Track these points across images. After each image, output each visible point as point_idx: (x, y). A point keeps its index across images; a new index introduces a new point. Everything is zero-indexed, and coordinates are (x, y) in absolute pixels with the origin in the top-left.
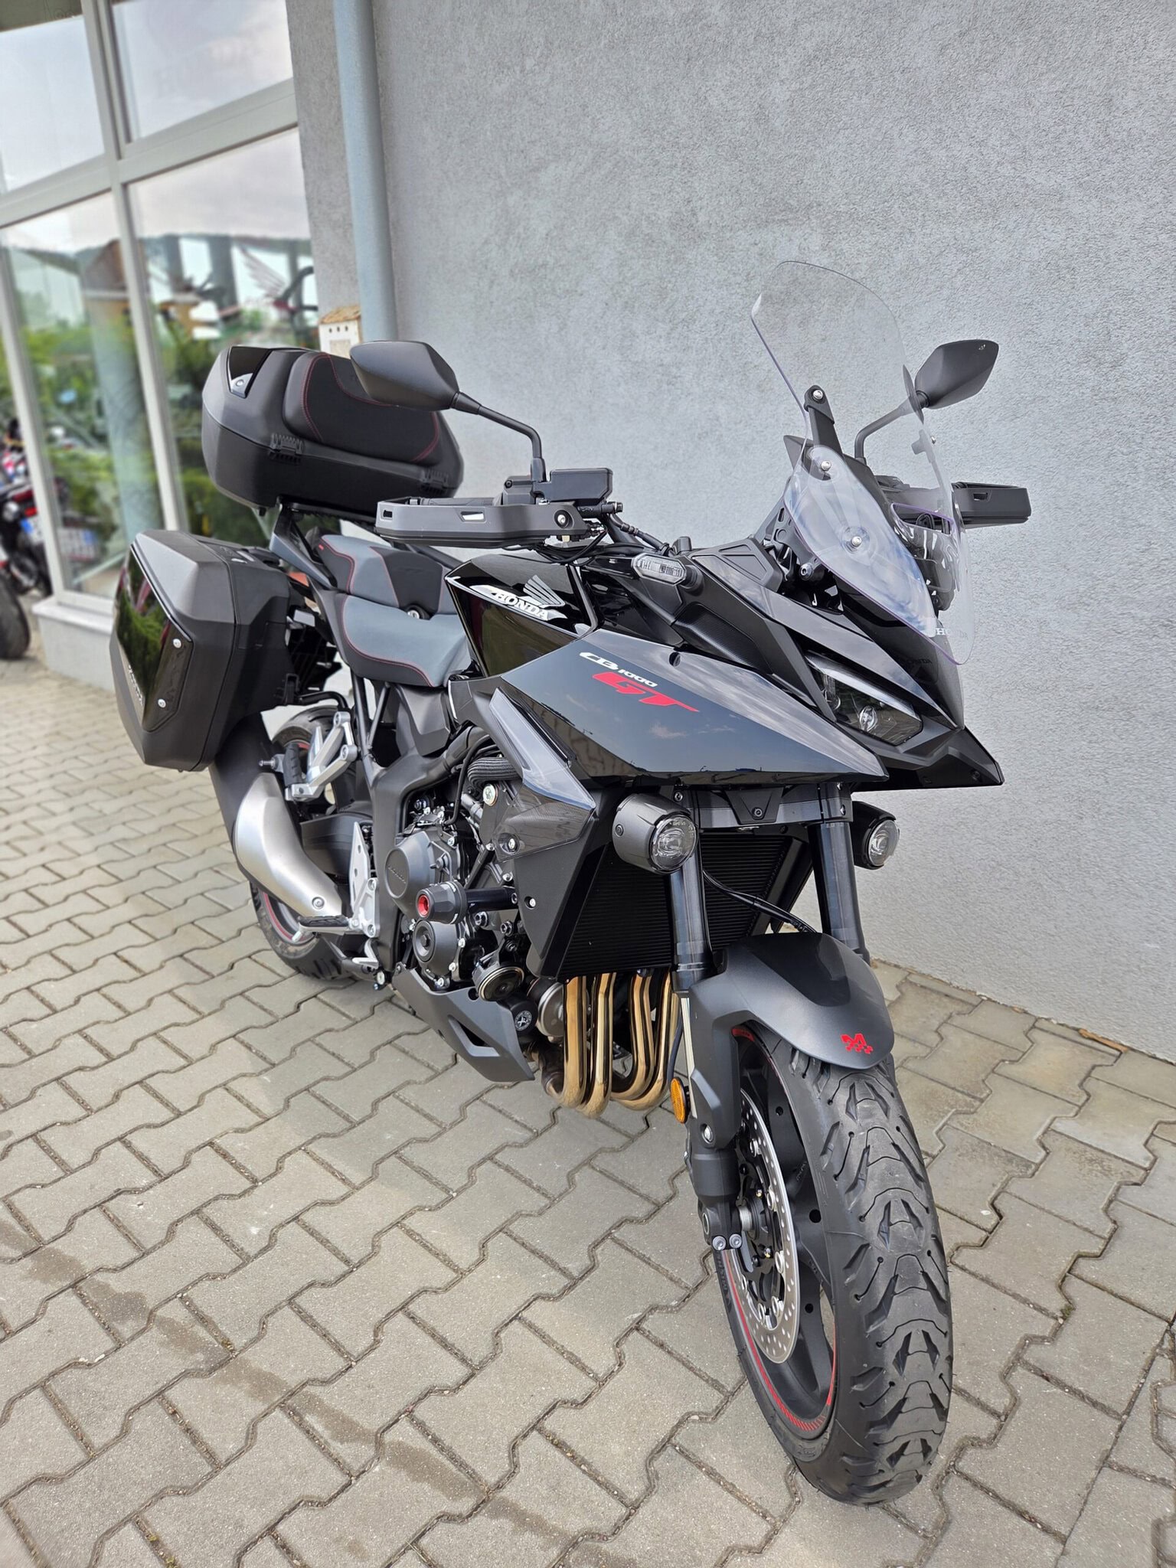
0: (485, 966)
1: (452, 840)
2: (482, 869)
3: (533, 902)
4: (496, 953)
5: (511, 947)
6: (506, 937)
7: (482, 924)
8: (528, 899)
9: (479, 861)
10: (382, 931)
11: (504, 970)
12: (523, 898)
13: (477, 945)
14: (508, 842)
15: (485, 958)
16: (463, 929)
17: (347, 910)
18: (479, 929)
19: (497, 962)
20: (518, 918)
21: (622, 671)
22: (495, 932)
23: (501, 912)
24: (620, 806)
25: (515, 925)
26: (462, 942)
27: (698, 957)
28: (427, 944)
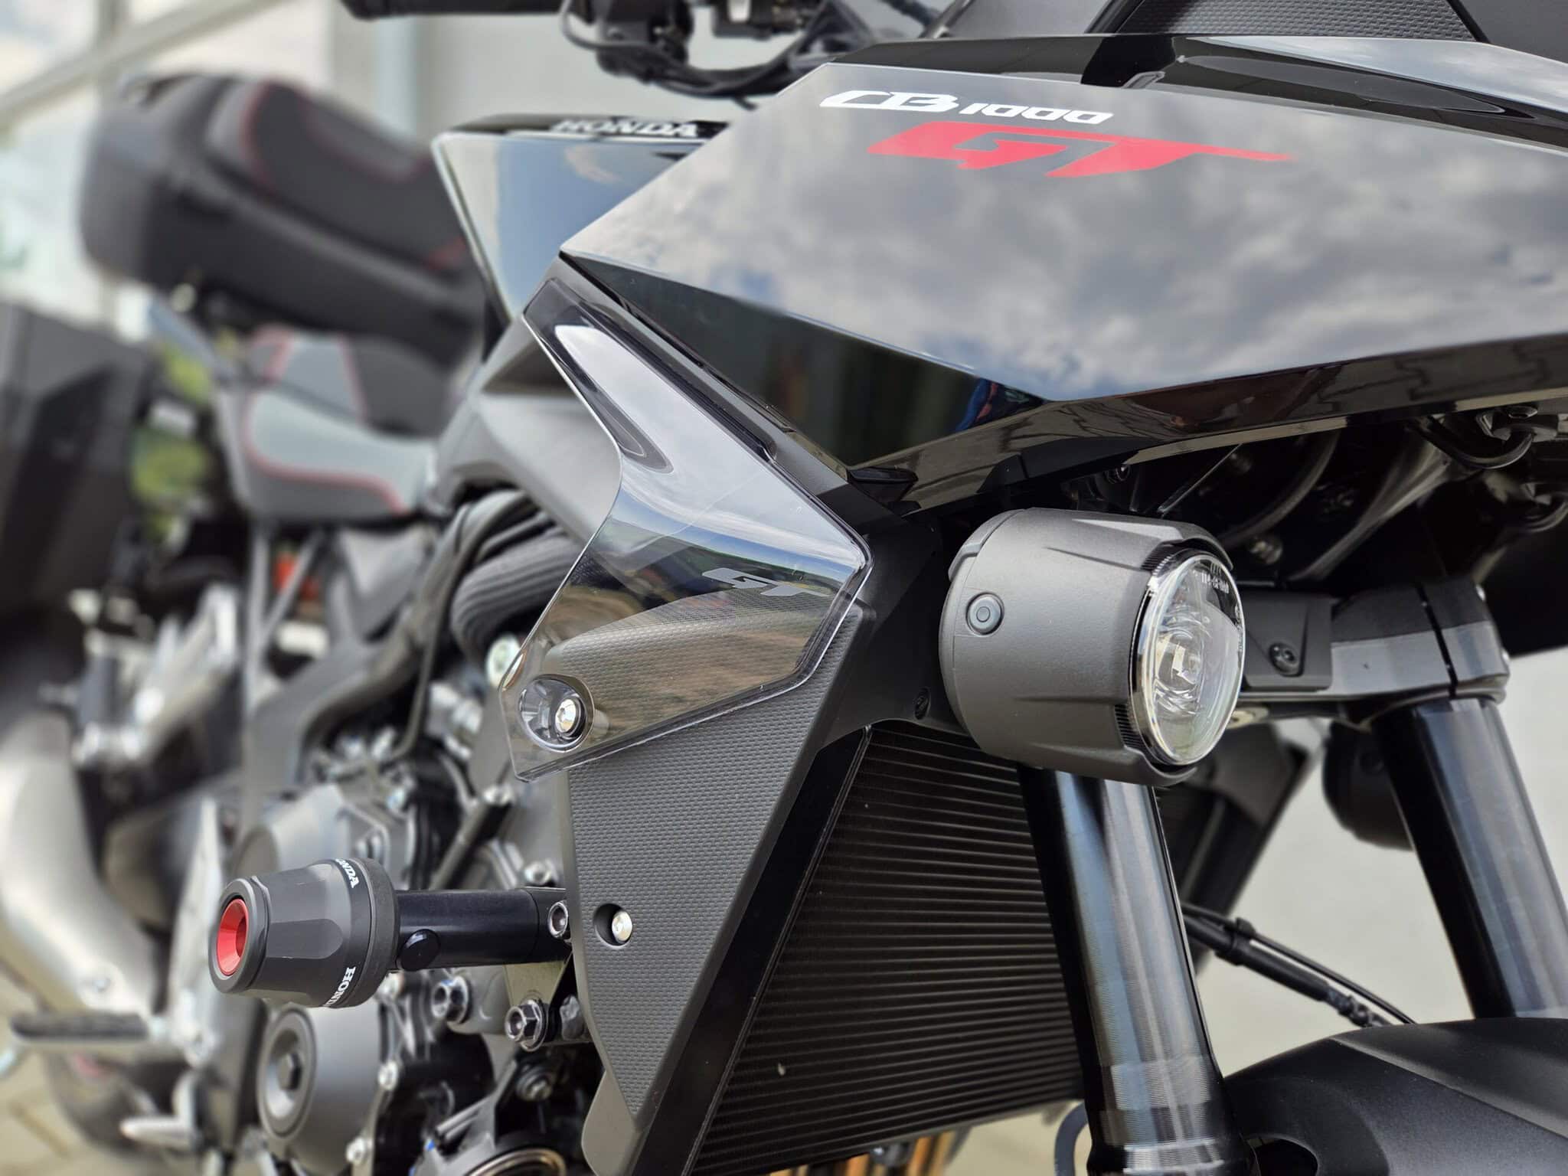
0: (450, 1149)
1: (398, 796)
2: (470, 859)
3: (622, 925)
4: (487, 1107)
5: (534, 1087)
6: (521, 1056)
7: (452, 1014)
8: (609, 912)
9: (461, 839)
10: (222, 1050)
11: (509, 1161)
12: (588, 910)
13: (434, 1082)
14: (554, 707)
15: (450, 1126)
16: (399, 1034)
17: (161, 1003)
18: (446, 1036)
19: (488, 1136)
20: (567, 987)
21: (972, 109)
22: (491, 1041)
23: (512, 969)
24: (968, 546)
25: (553, 1010)
26: (389, 1075)
27: (1196, 1118)
28: (294, 1081)
